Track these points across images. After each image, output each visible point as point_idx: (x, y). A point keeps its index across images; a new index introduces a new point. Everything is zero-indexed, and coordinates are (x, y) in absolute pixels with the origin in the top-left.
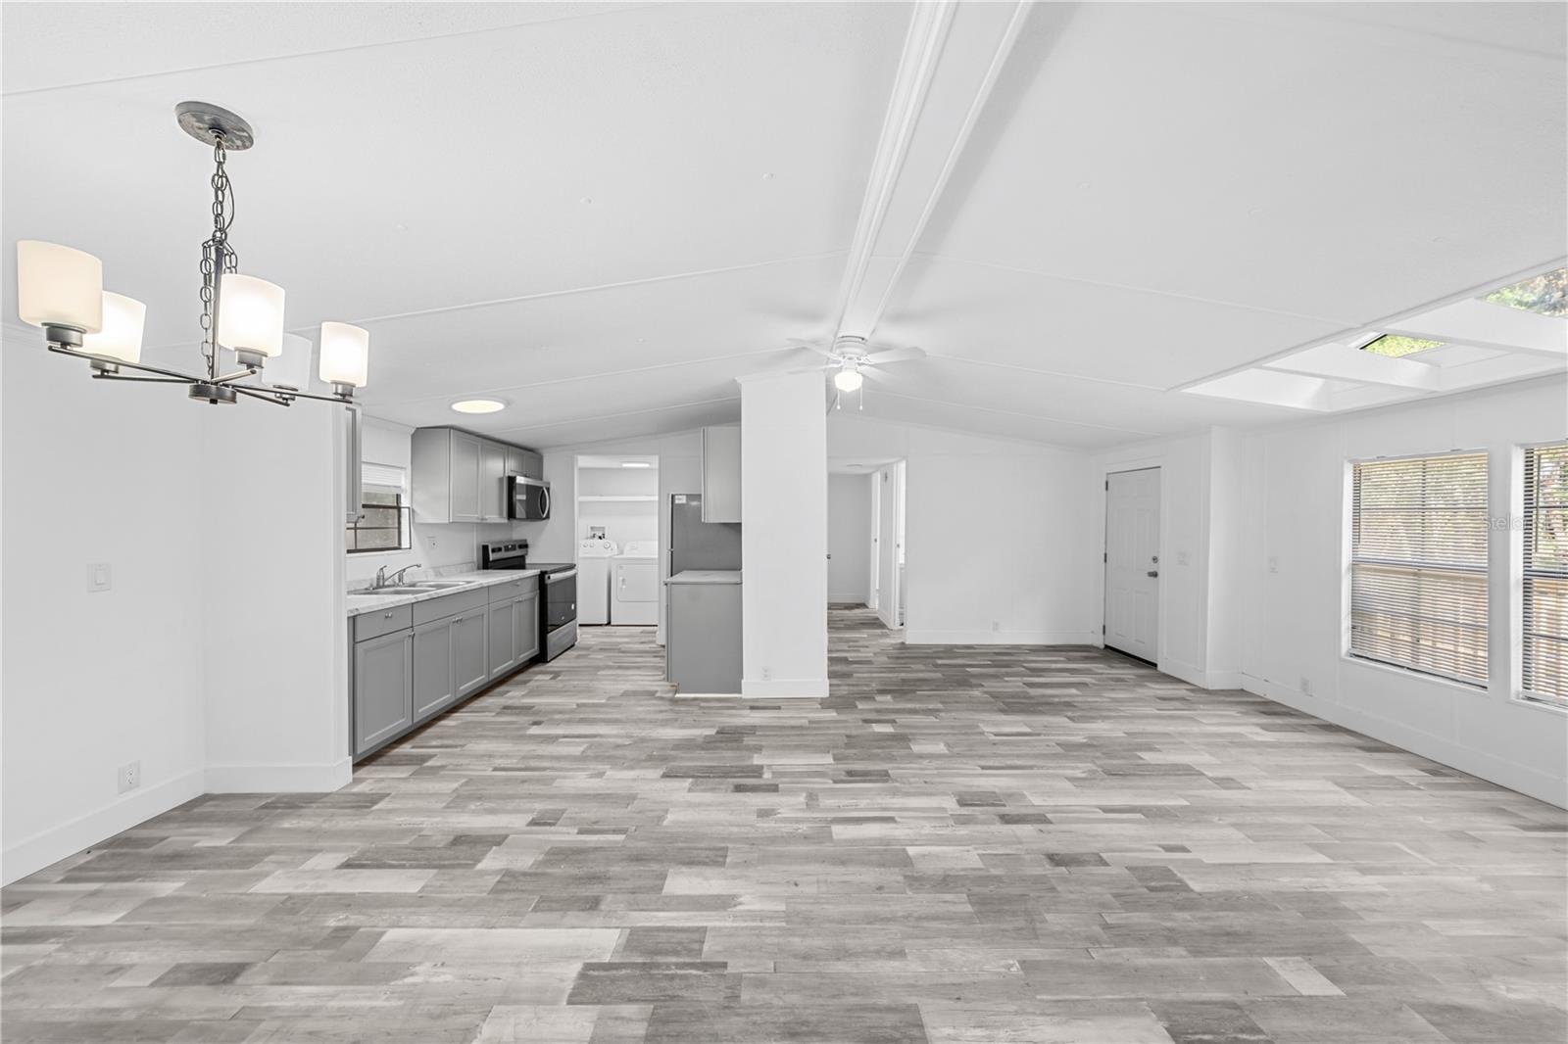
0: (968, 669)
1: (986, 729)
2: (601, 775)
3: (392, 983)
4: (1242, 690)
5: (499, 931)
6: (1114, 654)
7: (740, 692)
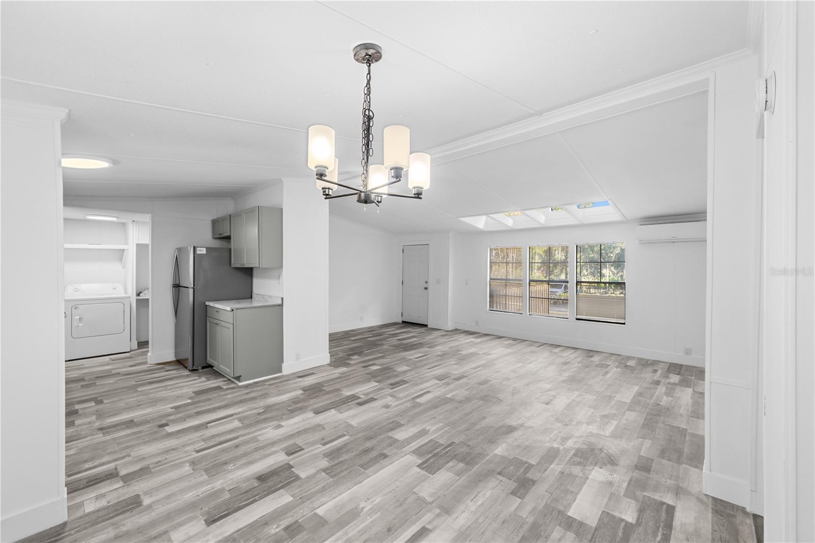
0: (369, 339)
1: (411, 358)
2: (280, 426)
3: (362, 514)
4: (456, 329)
5: (366, 481)
6: (406, 324)
7: (281, 372)
